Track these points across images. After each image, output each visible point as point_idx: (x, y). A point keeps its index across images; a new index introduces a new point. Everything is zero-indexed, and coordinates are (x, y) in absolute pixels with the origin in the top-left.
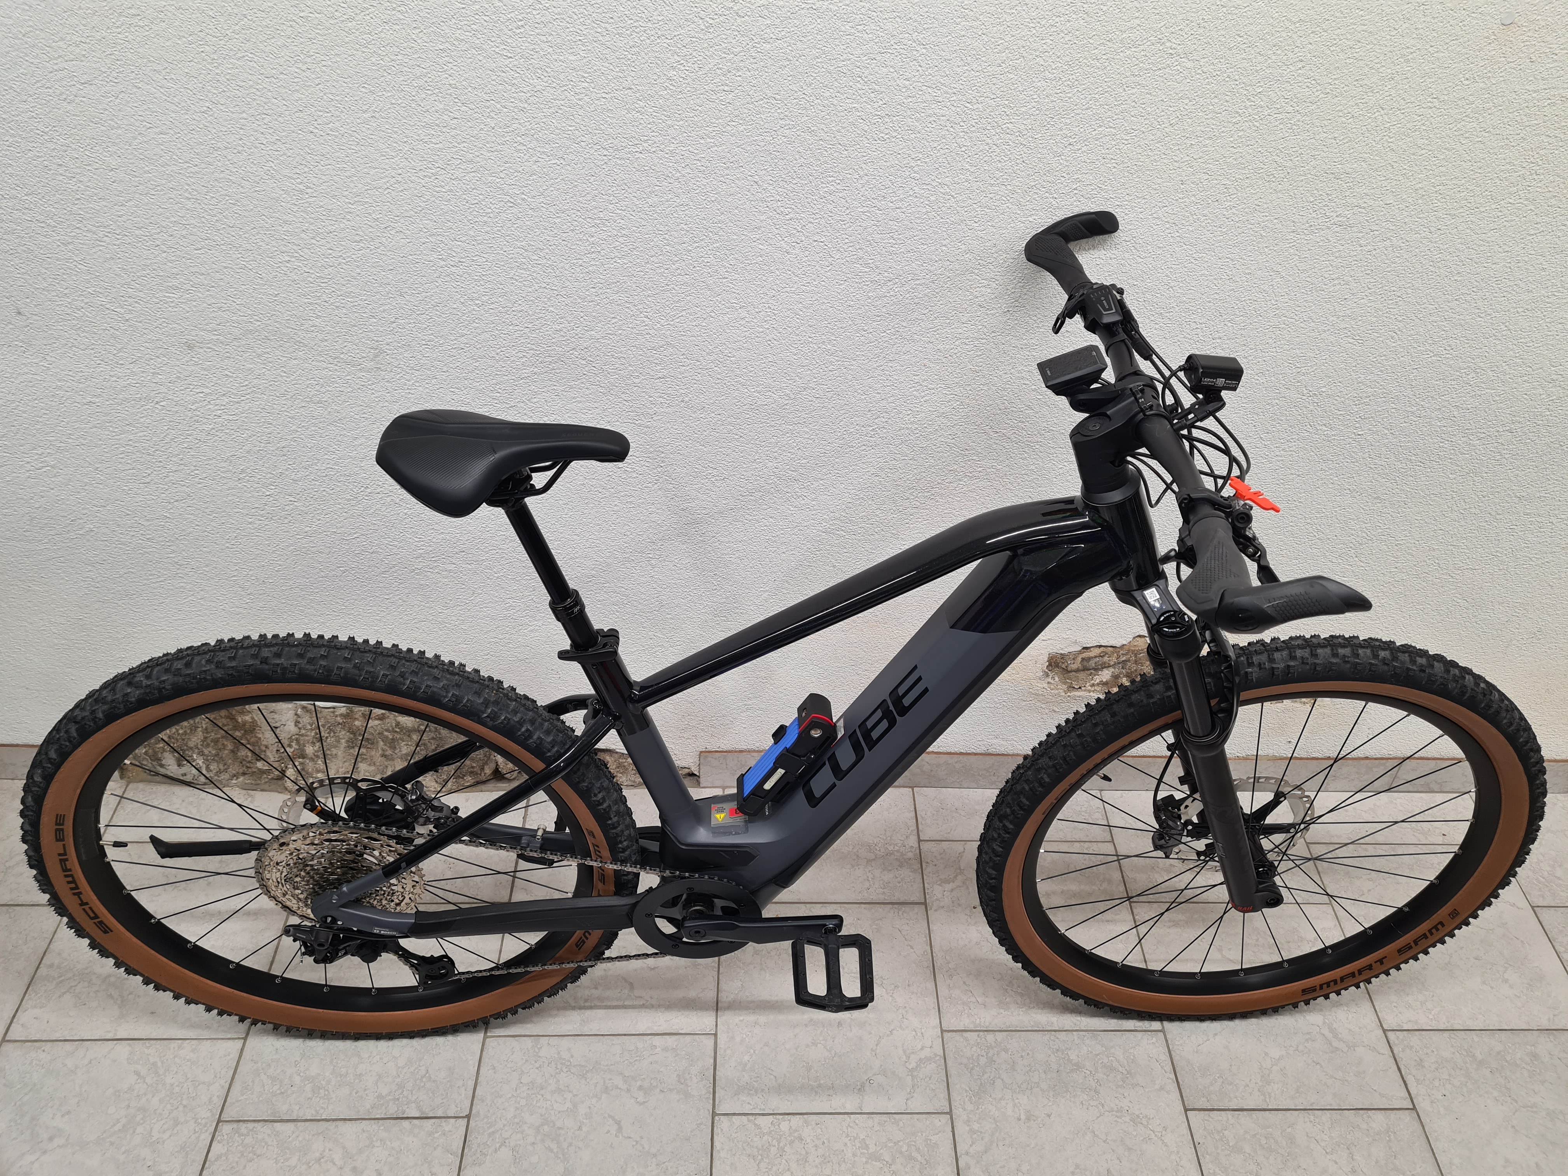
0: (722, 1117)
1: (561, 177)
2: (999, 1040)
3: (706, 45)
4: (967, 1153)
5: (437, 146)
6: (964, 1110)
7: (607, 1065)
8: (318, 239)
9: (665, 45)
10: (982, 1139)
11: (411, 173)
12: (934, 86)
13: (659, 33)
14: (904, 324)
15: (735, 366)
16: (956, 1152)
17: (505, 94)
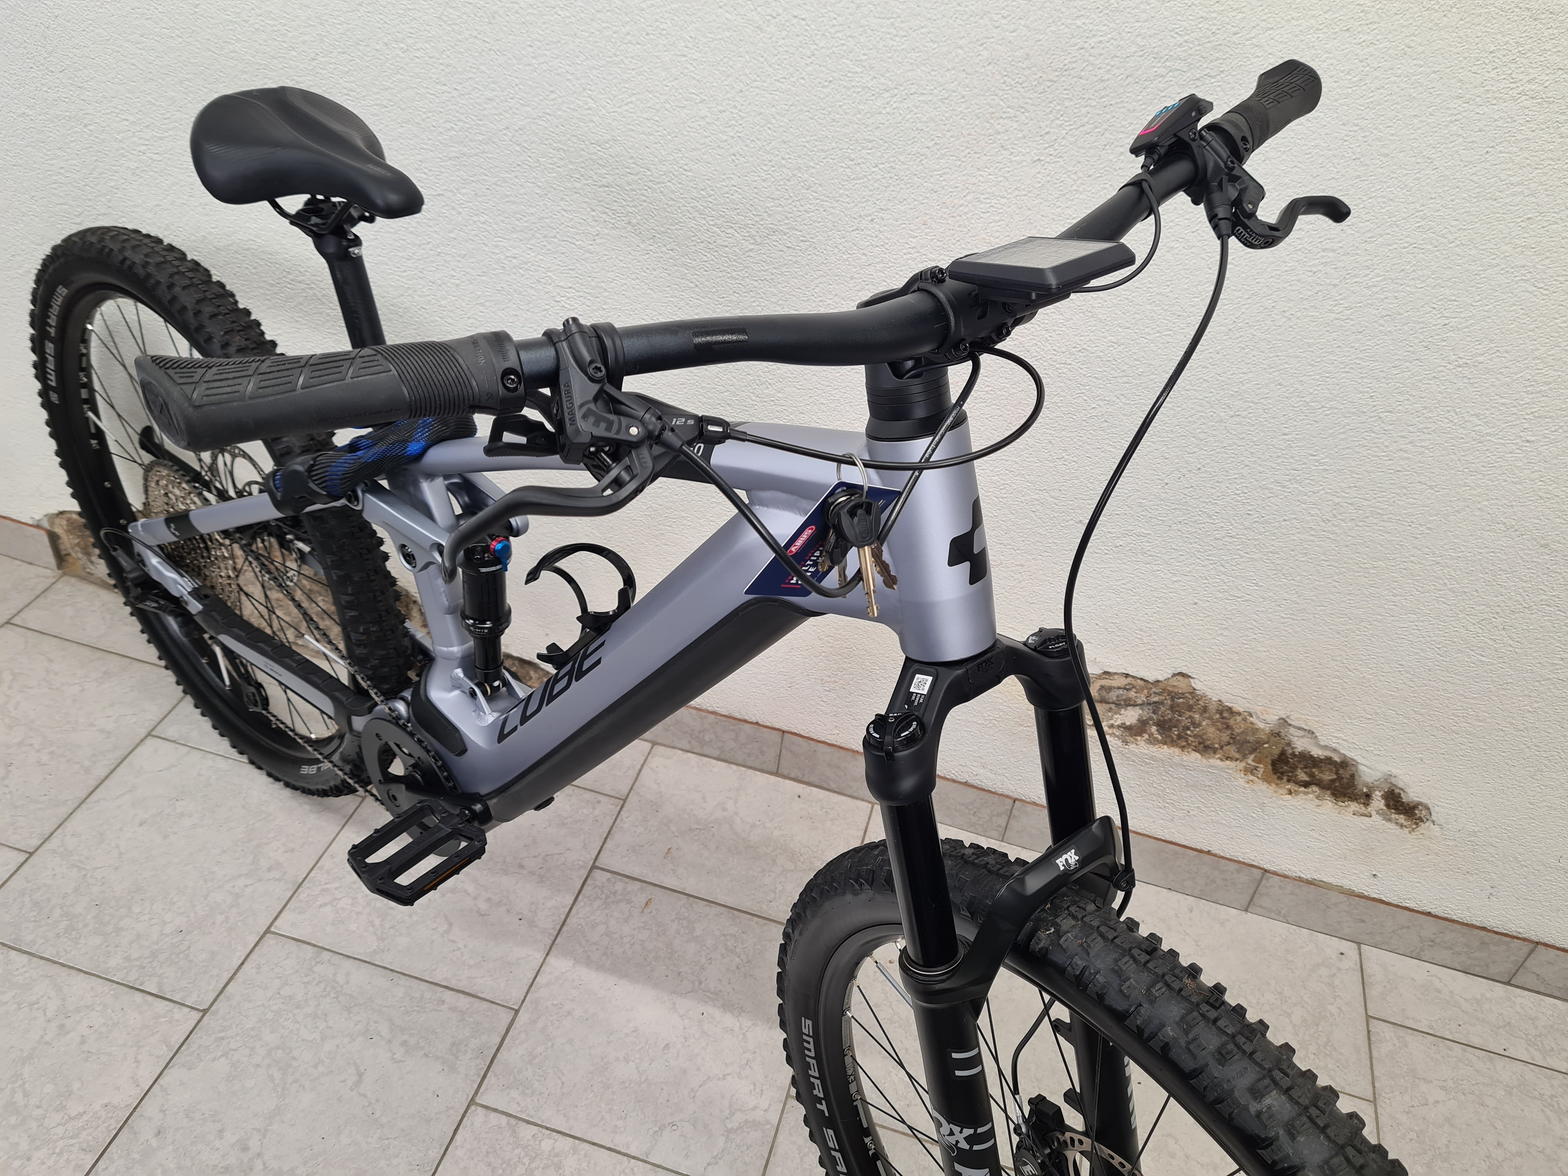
14: (902, 158)
15: (691, 184)
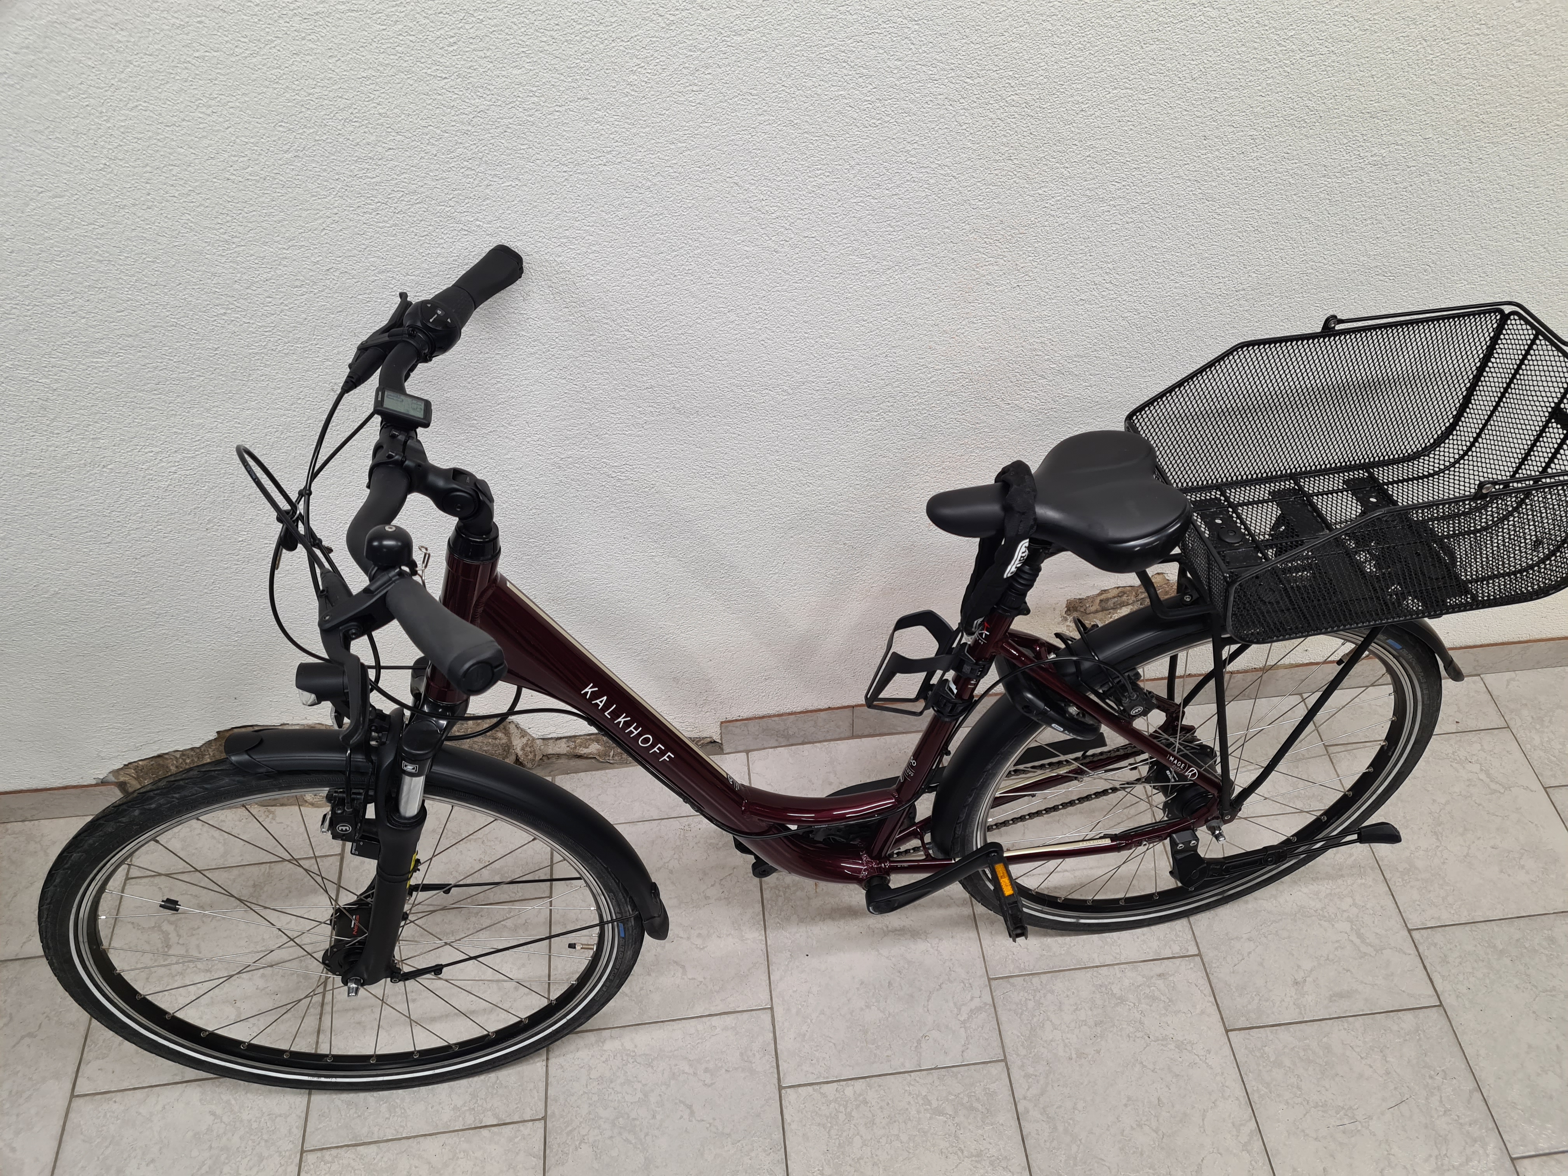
0: (788, 1090)
1: (518, 199)
2: (1044, 982)
3: (668, 44)
4: (1025, 1098)
5: (374, 180)
6: (1018, 1055)
7: (671, 1051)
8: (254, 288)
9: (621, 48)
10: (1038, 1082)
11: (349, 211)
12: (929, 64)
13: (614, 36)
16: (1014, 1098)
17: (444, 118)
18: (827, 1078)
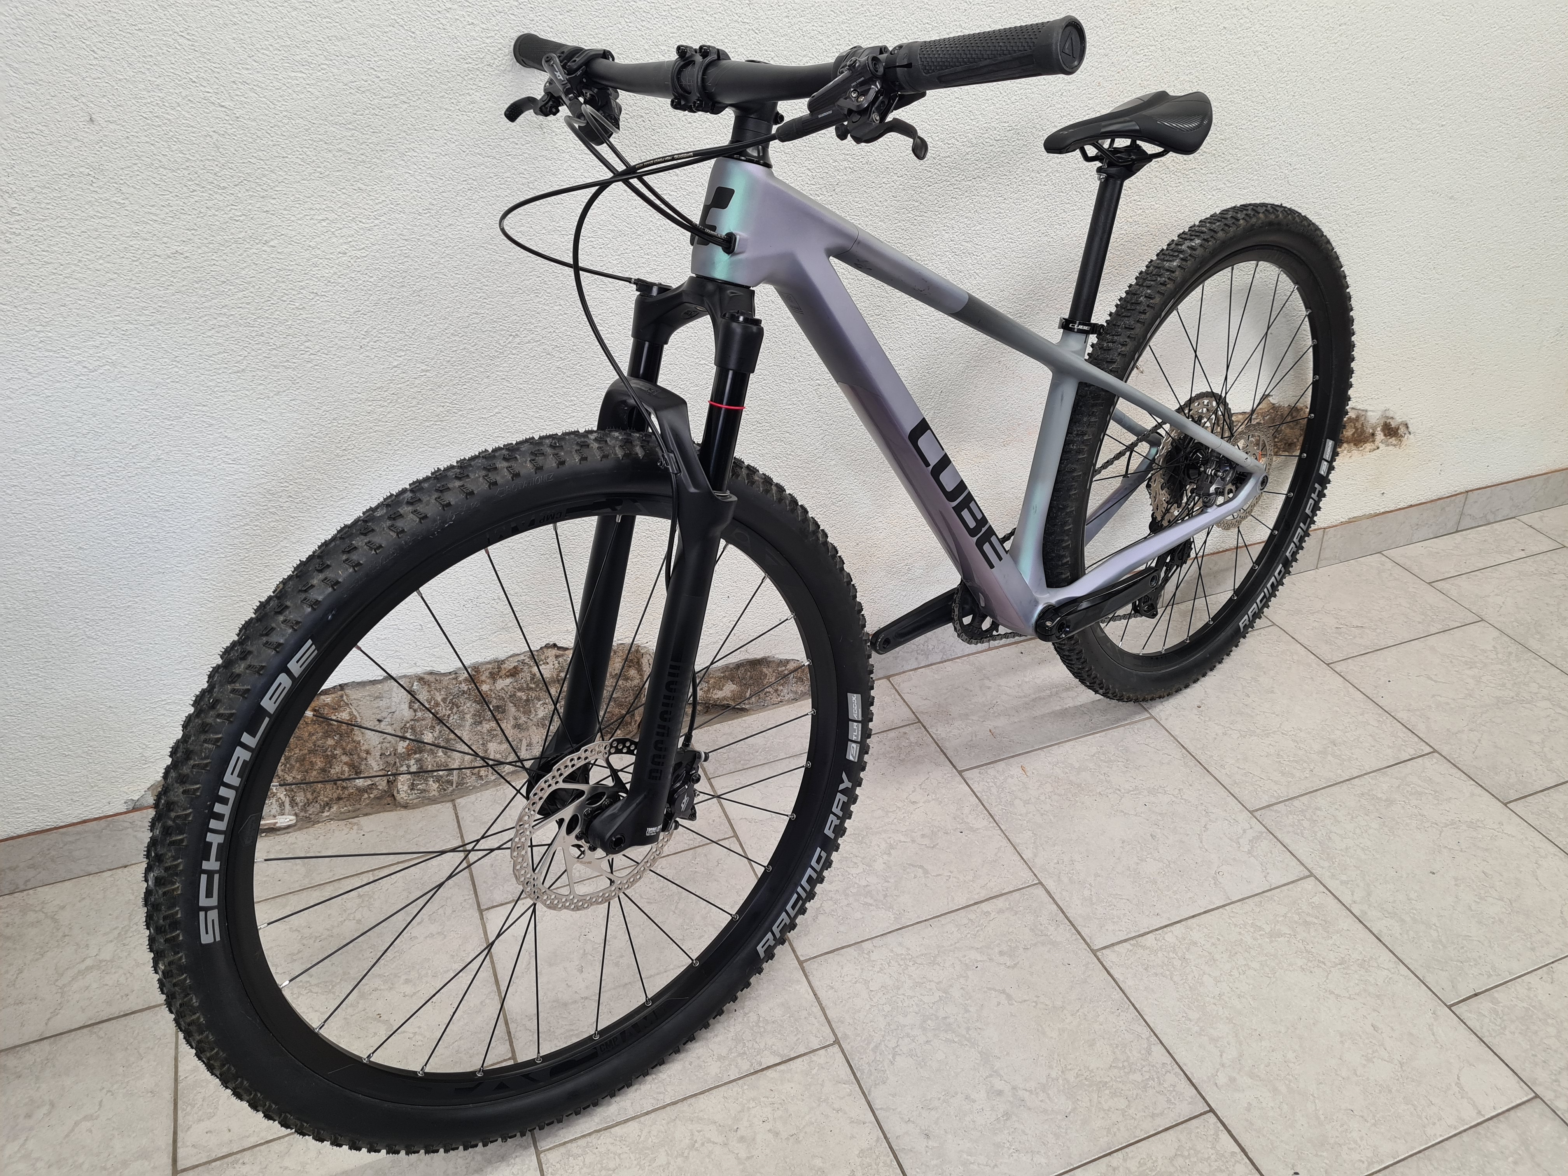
0: (1103, 951)
2: (1306, 803)
4: (1355, 902)
6: (1323, 868)
10: (1358, 886)
16: (1343, 904)
18: (1138, 931)
